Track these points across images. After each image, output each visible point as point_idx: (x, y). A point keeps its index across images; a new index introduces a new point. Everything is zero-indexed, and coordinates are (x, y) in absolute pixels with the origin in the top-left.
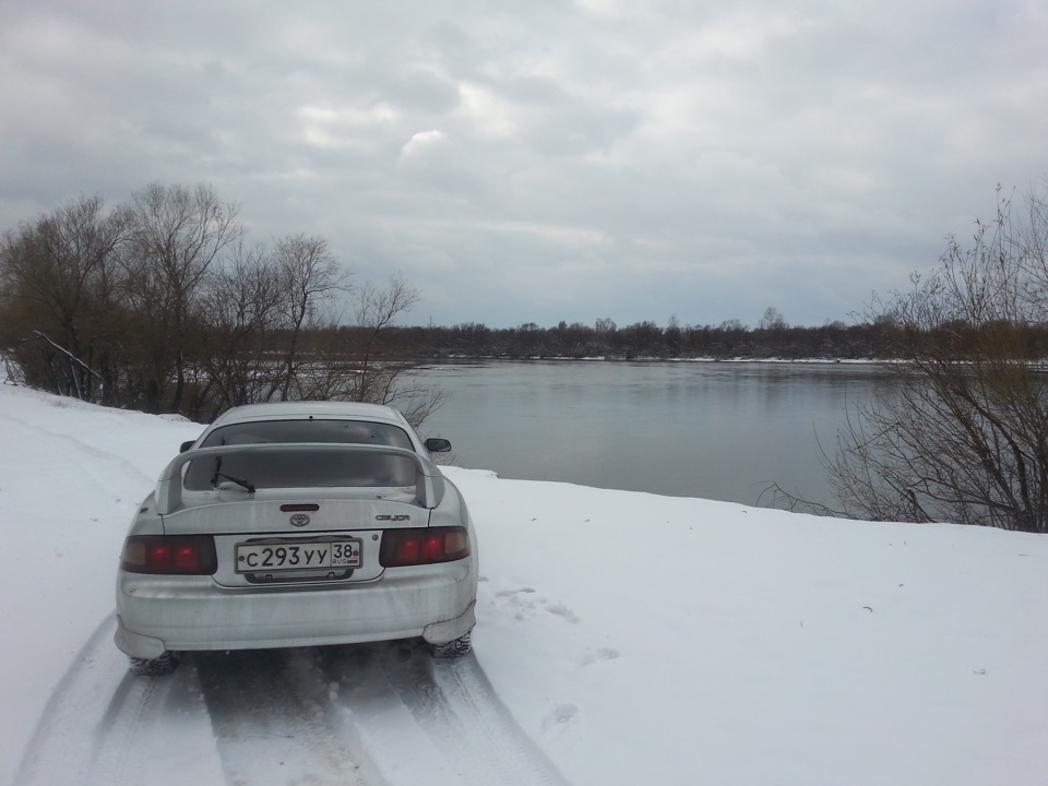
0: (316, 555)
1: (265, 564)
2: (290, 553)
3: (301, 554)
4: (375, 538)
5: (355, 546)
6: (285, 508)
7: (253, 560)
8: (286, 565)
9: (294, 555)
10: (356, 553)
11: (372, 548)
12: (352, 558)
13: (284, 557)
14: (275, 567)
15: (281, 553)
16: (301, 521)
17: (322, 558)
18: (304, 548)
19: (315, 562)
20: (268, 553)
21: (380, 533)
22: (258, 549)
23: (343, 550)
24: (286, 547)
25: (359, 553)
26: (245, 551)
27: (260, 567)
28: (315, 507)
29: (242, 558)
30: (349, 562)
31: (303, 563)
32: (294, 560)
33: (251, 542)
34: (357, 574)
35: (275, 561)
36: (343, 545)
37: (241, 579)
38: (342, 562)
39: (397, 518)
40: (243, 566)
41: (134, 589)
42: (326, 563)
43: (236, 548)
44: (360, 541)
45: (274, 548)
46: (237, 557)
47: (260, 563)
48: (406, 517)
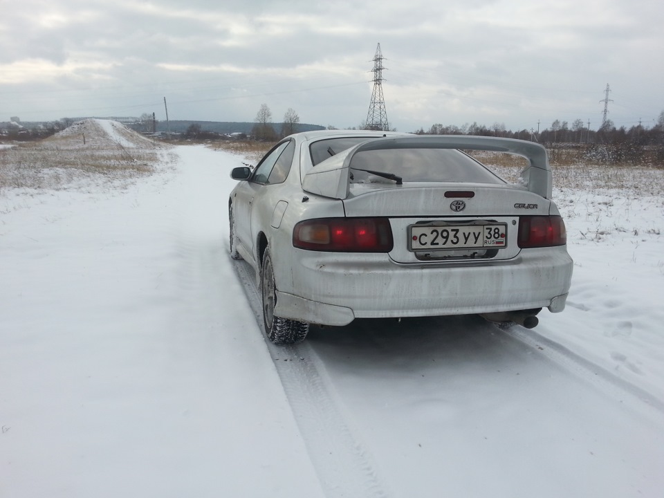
0: (472, 238)
1: (433, 243)
2: (452, 234)
3: (460, 235)
4: (514, 223)
5: (502, 229)
6: (449, 194)
7: (424, 240)
8: (449, 244)
9: (455, 236)
10: (502, 235)
11: (513, 231)
12: (500, 239)
13: (447, 238)
14: (441, 246)
15: (445, 234)
16: (458, 207)
17: (476, 239)
18: (463, 230)
19: (471, 243)
20: (435, 234)
21: (517, 219)
22: (427, 230)
23: (492, 233)
24: (449, 229)
25: (505, 235)
26: (417, 232)
27: (429, 246)
28: (470, 194)
29: (415, 238)
30: (497, 243)
31: (461, 244)
32: (455, 240)
33: (420, 224)
34: (502, 254)
35: (440, 240)
36: (493, 227)
37: (411, 257)
38: (491, 243)
39: (529, 206)
40: (415, 245)
41: (323, 265)
42: (479, 243)
43: (409, 229)
44: (506, 225)
45: (440, 230)
46: (410, 238)
47: (429, 243)
48: (535, 206)
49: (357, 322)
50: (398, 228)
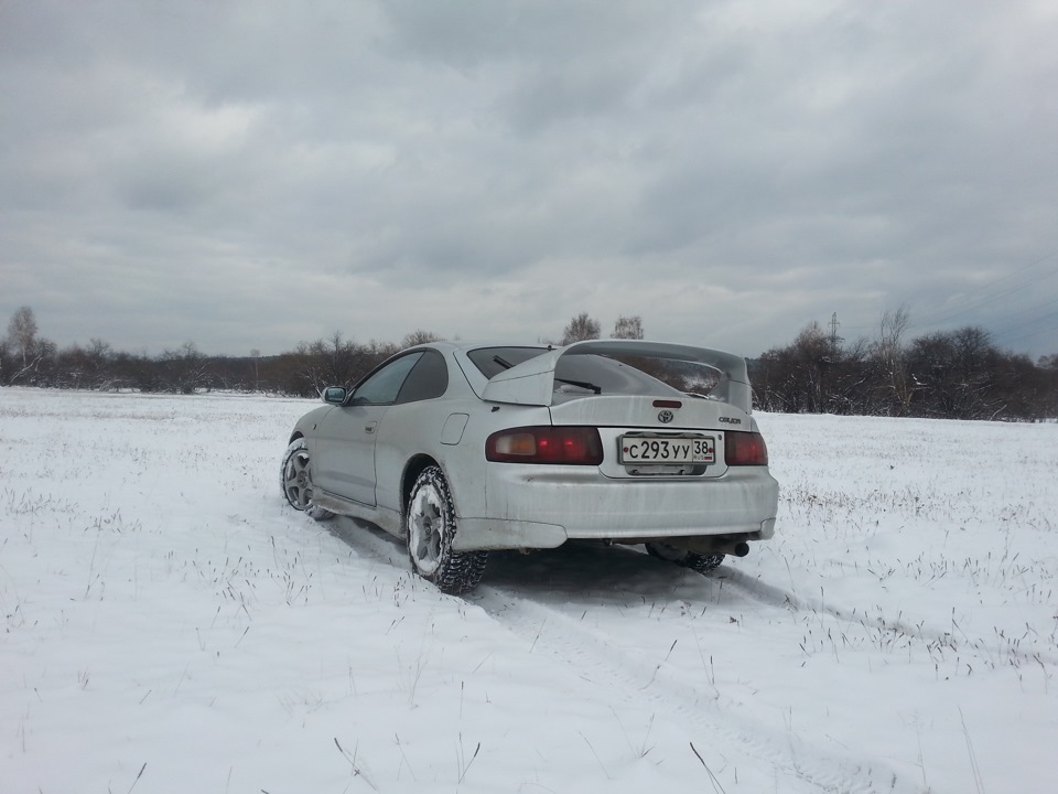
0: (681, 451)
1: (643, 456)
2: (662, 446)
3: (669, 448)
4: (720, 437)
5: (710, 444)
6: (657, 404)
7: (635, 452)
8: (659, 458)
9: (665, 450)
10: (711, 450)
11: (720, 447)
12: (709, 454)
13: (657, 450)
14: (651, 459)
15: (655, 447)
16: (666, 418)
17: (686, 453)
18: (673, 442)
19: (680, 458)
20: (645, 445)
21: (723, 434)
22: (638, 442)
23: (701, 447)
24: (659, 441)
25: (713, 450)
26: (628, 443)
27: (639, 459)
28: (677, 405)
29: (626, 450)
30: (706, 458)
31: (671, 458)
32: (665, 454)
33: (630, 435)
34: (710, 471)
35: (651, 453)
36: (702, 441)
37: (622, 471)
38: (700, 459)
39: (733, 421)
40: (627, 457)
41: (530, 478)
42: (689, 458)
43: (619, 441)
44: (713, 439)
45: (650, 441)
46: (620, 449)
47: (640, 456)
48: (738, 421)
49: (570, 542)
50: (608, 438)
